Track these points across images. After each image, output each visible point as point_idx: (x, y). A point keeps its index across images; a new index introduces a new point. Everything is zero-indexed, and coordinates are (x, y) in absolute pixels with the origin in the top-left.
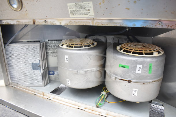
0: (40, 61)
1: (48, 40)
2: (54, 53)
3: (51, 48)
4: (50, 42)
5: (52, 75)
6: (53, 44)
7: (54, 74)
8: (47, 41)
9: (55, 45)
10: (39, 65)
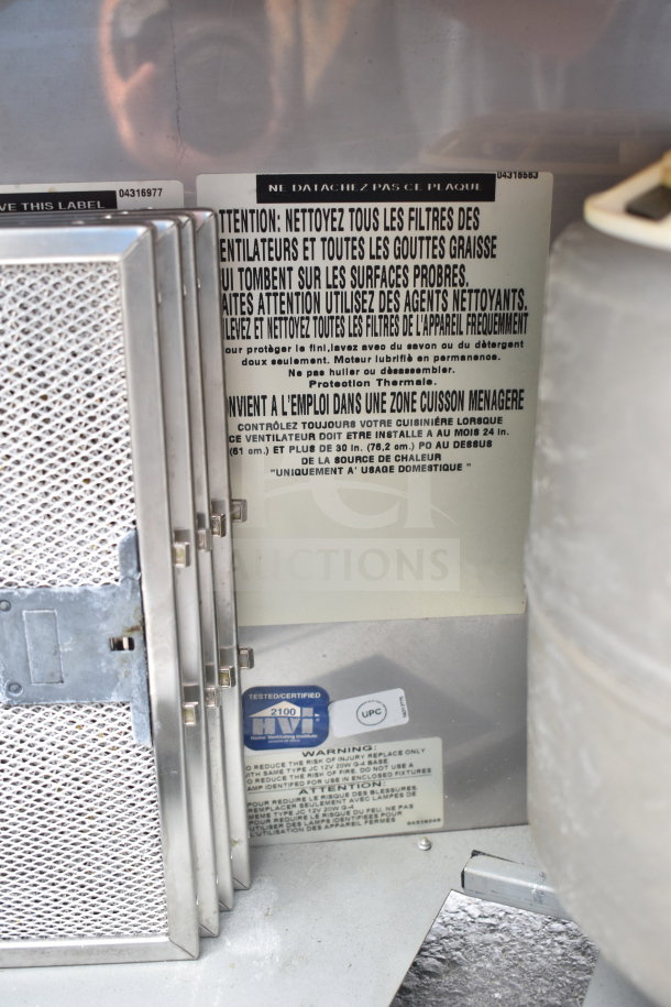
0: (132, 548)
1: (263, 182)
2: (348, 404)
3: (297, 328)
4: (280, 209)
5: (293, 755)
6: (333, 249)
7: (322, 731)
8: (240, 190)
9: (371, 274)
10: (113, 628)
